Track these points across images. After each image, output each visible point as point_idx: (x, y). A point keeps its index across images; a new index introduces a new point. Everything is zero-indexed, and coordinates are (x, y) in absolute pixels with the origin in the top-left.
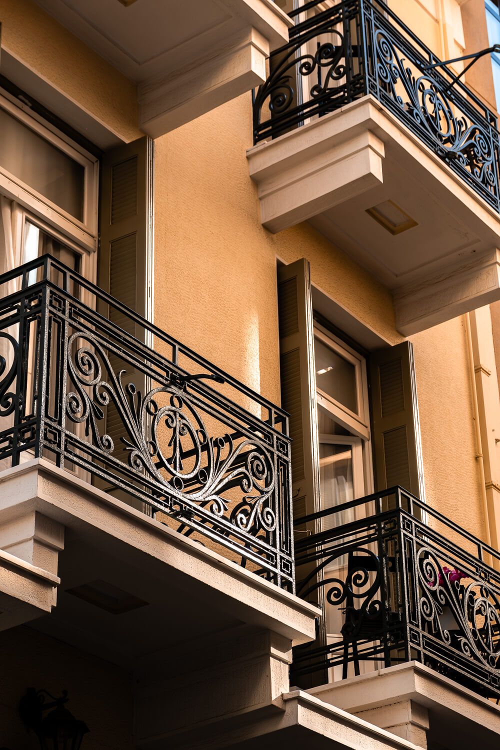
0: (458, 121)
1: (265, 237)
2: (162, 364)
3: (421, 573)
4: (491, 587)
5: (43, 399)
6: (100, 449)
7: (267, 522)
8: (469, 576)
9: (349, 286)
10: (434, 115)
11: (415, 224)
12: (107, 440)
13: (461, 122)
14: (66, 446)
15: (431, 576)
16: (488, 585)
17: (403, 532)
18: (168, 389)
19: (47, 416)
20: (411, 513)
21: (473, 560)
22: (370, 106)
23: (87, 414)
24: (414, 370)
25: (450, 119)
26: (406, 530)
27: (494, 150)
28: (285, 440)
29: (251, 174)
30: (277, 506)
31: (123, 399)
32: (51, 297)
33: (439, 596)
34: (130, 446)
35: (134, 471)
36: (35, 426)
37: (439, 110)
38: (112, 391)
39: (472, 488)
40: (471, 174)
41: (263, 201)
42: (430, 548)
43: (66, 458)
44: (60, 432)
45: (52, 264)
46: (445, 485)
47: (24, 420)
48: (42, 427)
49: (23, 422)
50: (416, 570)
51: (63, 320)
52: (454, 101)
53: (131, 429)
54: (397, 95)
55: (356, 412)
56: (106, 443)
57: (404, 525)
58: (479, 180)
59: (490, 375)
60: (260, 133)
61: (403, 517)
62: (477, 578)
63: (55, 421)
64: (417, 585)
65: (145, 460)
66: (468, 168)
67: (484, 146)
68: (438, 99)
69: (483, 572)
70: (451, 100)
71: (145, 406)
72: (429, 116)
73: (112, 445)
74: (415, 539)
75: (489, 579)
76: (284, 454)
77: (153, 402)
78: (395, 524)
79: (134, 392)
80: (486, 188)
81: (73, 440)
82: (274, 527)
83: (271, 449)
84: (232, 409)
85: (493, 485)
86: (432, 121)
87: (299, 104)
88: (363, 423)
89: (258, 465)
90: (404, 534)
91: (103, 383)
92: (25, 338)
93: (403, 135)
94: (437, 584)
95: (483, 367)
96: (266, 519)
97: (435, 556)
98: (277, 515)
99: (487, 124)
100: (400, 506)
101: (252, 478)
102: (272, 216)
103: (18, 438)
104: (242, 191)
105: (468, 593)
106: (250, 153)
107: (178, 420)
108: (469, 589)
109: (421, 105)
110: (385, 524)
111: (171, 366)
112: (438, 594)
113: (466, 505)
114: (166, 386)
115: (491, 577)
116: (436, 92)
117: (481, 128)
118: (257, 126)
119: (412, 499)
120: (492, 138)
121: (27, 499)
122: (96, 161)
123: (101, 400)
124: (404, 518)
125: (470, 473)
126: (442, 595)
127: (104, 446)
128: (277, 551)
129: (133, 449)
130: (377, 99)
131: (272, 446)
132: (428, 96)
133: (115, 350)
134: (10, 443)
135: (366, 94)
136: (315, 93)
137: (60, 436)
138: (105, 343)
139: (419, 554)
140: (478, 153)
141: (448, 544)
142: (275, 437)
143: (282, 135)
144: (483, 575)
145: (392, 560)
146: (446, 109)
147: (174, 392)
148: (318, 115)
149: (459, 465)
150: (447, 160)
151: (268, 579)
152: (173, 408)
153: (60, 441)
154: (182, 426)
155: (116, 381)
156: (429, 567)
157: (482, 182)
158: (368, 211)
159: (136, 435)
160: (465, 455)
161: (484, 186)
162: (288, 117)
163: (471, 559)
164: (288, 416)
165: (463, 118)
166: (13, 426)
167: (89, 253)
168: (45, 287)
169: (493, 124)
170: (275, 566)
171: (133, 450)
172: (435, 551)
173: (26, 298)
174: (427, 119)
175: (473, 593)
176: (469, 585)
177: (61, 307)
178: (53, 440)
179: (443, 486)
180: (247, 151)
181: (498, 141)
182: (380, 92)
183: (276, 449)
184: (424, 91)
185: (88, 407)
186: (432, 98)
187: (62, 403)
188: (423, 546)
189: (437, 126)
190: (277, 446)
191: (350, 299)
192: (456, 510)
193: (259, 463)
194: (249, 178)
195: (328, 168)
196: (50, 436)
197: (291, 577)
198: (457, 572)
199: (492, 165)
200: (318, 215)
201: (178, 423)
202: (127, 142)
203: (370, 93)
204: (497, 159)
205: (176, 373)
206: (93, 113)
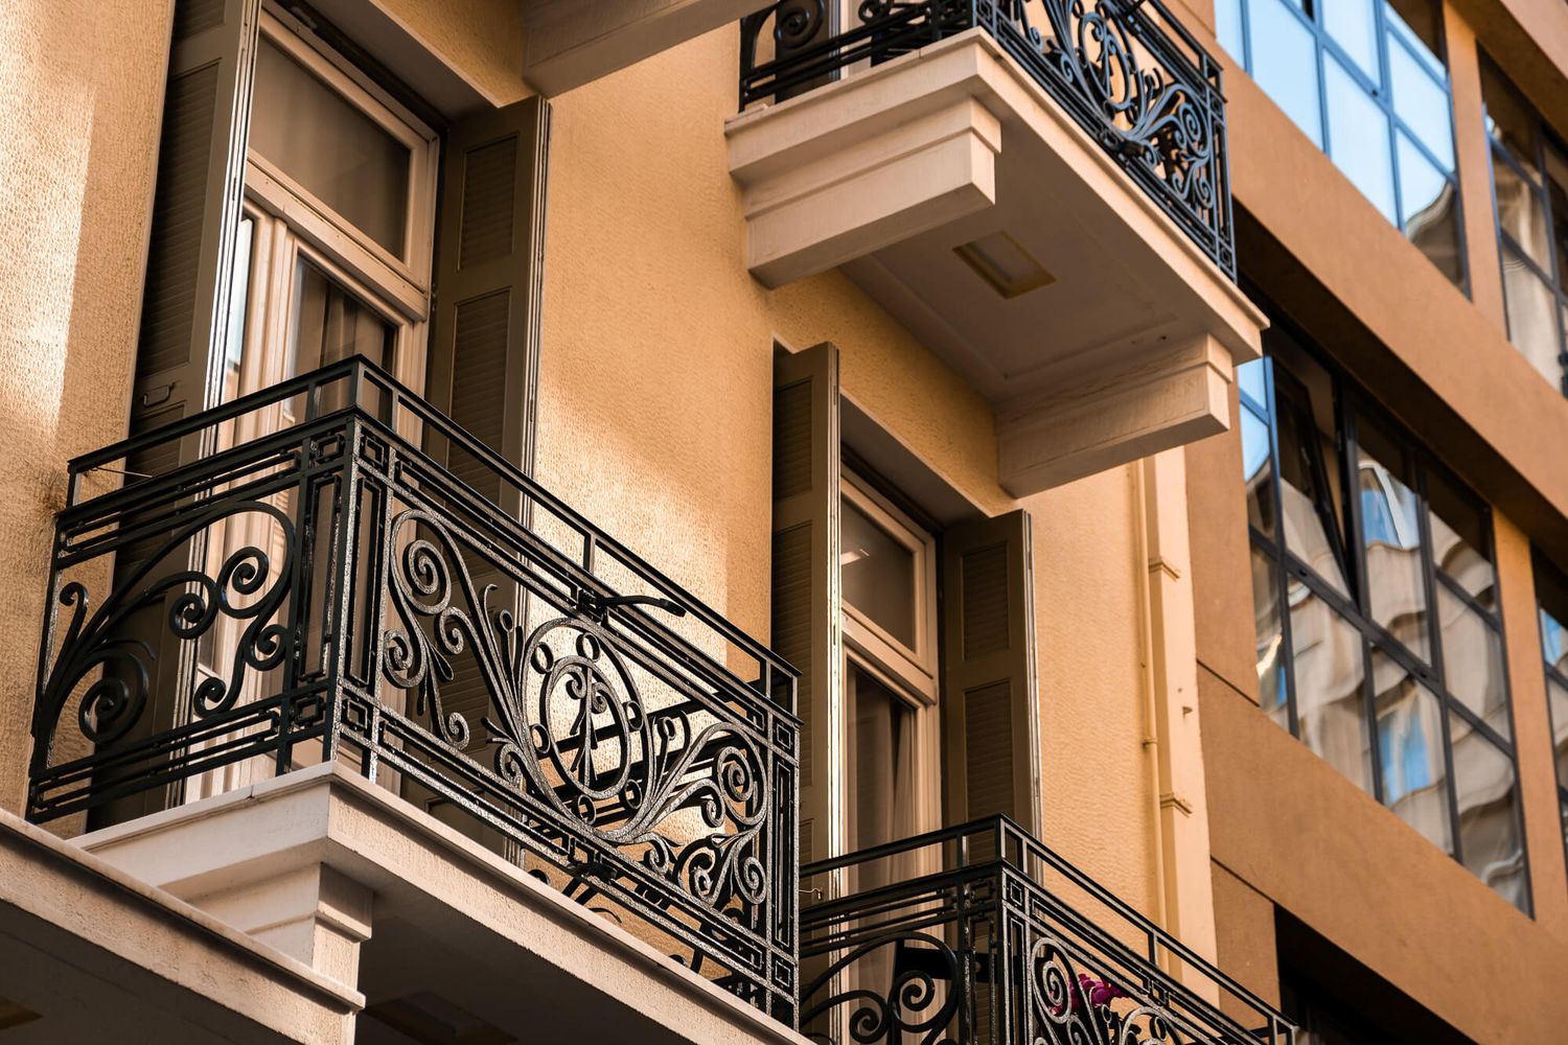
0: (1146, 77)
1: (753, 296)
2: (564, 571)
3: (1037, 988)
4: (1171, 1017)
5: (342, 643)
6: (444, 740)
7: (751, 885)
8: (1128, 995)
9: (912, 395)
10: (1099, 64)
11: (1050, 279)
12: (458, 723)
13: (1152, 79)
14: (381, 734)
15: (1056, 997)
16: (1166, 1013)
17: (1006, 906)
18: (574, 622)
19: (347, 676)
20: (1022, 870)
21: (1138, 963)
22: (978, 50)
23: (422, 672)
24: (1031, 568)
25: (1131, 73)
26: (1013, 904)
27: (1213, 135)
28: (789, 722)
29: (733, 168)
30: (769, 855)
31: (489, 642)
32: (363, 440)
33: (1070, 1035)
34: (500, 735)
35: (503, 783)
36: (324, 695)
37: (1110, 54)
38: (470, 625)
39: (1133, 805)
40: (1165, 184)
41: (752, 223)
42: (1056, 938)
43: (381, 758)
44: (370, 707)
45: (367, 375)
46: (1082, 799)
47: (303, 680)
48: (339, 697)
49: (301, 684)
50: (1029, 982)
51: (384, 486)
52: (1140, 36)
53: (502, 700)
54: (1030, 25)
55: (912, 647)
56: (456, 731)
57: (1008, 892)
58: (1181, 197)
59: (1177, 577)
60: (753, 85)
61: (1008, 877)
62: (1145, 998)
63: (362, 686)
64: (1030, 1012)
65: (526, 764)
66: (1160, 172)
67: (1194, 126)
68: (1109, 32)
69: (1156, 987)
70: (1134, 33)
71: (529, 656)
72: (1091, 67)
73: (467, 732)
74: (1028, 920)
75: (1167, 1001)
76: (786, 750)
77: (546, 649)
78: (992, 891)
79: (509, 628)
80: (1192, 211)
81: (393, 724)
82: (763, 895)
83: (762, 740)
84: (691, 661)
85: (1174, 800)
86: (1096, 77)
87: (833, 33)
88: (926, 670)
89: (736, 773)
90: (1008, 910)
91: (455, 611)
92: (309, 518)
93: (1039, 109)
94: (1068, 1011)
95: (1166, 563)
96: (748, 881)
97: (1066, 954)
98: (770, 872)
99: (1203, 81)
100: (1003, 856)
101: (724, 797)
102: (769, 255)
103: (290, 716)
104: (713, 203)
105: (1126, 1029)
106: (731, 127)
107: (589, 684)
108: (1128, 1022)
109: (1076, 44)
110: (973, 888)
111: (580, 577)
112: (1069, 1031)
113: (1121, 841)
114: (571, 615)
115: (1173, 999)
116: (1107, 17)
117: (1190, 92)
118: (748, 72)
119: (1025, 840)
120: (1210, 112)
121: (306, 841)
122: (435, 139)
123: (448, 644)
124: (1009, 879)
125: (1131, 774)
126: (1076, 1034)
127: (451, 734)
128: (767, 943)
129: (505, 740)
130: (991, 34)
131: (765, 734)
132: (1090, 27)
133: (478, 544)
134: (274, 724)
135: (969, 26)
136: (869, 14)
137: (371, 717)
138: (460, 531)
139: (1035, 950)
140: (1182, 141)
141: (1092, 931)
142: (770, 717)
143: (797, 95)
144: (1156, 994)
145: (982, 958)
146: (1124, 52)
147: (585, 627)
148: (869, 59)
149: (1110, 757)
150: (1121, 157)
151: (745, 996)
152: (582, 660)
153: (370, 726)
154: (598, 694)
155: (478, 607)
156: (1053, 977)
157: (1186, 200)
158: (958, 250)
159: (510, 714)
160: (1124, 739)
161: (1188, 206)
162: (808, 59)
163: (1135, 961)
164: (797, 674)
165: (1155, 70)
166: (281, 692)
167: (413, 322)
168: (353, 421)
169: (1212, 81)
170: (762, 974)
171: (504, 743)
172: (1065, 945)
173: (314, 438)
174: (1086, 73)
175: (1135, 1029)
176: (1129, 1014)
177: (380, 461)
178: (358, 724)
179: (1076, 800)
180: (726, 123)
181: (1221, 117)
182: (998, 20)
183: (771, 740)
184: (1083, 17)
185: (424, 659)
186: (1097, 31)
187: (376, 651)
188: (1043, 935)
189: (1105, 88)
190: (775, 735)
191: (911, 421)
192: (1101, 849)
193: (739, 768)
194: (728, 176)
195: (887, 167)
196: (352, 715)
197: (792, 994)
198: (1106, 986)
199: (1208, 166)
200: (865, 257)
201: (590, 689)
202: (499, 104)
203: (979, 23)
204: (1217, 151)
205: (589, 589)
206: (435, 46)
